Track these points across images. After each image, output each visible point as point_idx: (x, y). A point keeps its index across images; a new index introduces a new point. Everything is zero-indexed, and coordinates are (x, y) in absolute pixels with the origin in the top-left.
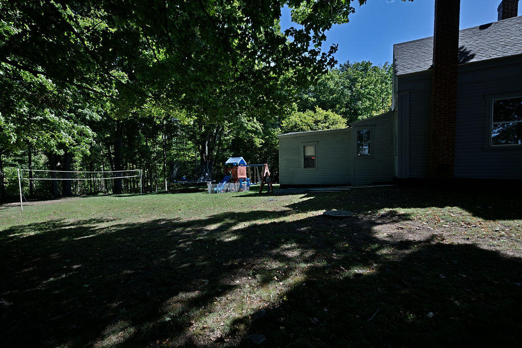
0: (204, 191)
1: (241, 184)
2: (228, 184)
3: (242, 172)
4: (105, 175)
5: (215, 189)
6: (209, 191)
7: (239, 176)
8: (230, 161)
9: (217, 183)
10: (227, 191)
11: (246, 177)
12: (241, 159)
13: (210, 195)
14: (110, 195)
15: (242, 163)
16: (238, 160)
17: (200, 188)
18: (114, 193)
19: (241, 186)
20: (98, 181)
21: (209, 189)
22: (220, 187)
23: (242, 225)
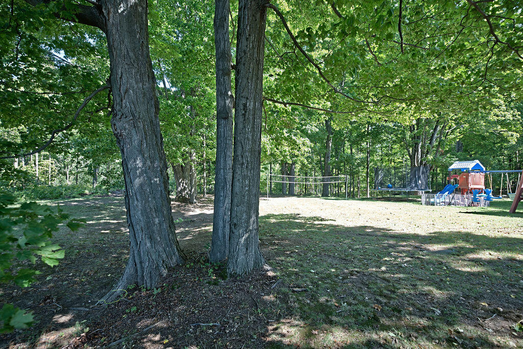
0: (416, 201)
1: (475, 196)
2: (451, 196)
3: (477, 181)
4: (315, 180)
5: (432, 200)
6: (423, 203)
7: (471, 186)
8: (456, 165)
9: (434, 192)
10: (450, 204)
11: (484, 188)
12: (475, 164)
13: (424, 206)
14: (319, 197)
15: (476, 169)
16: (470, 165)
17: (409, 197)
18: (323, 196)
19: (475, 200)
20: (310, 184)
21: (423, 200)
22: (438, 198)
23: (485, 255)
